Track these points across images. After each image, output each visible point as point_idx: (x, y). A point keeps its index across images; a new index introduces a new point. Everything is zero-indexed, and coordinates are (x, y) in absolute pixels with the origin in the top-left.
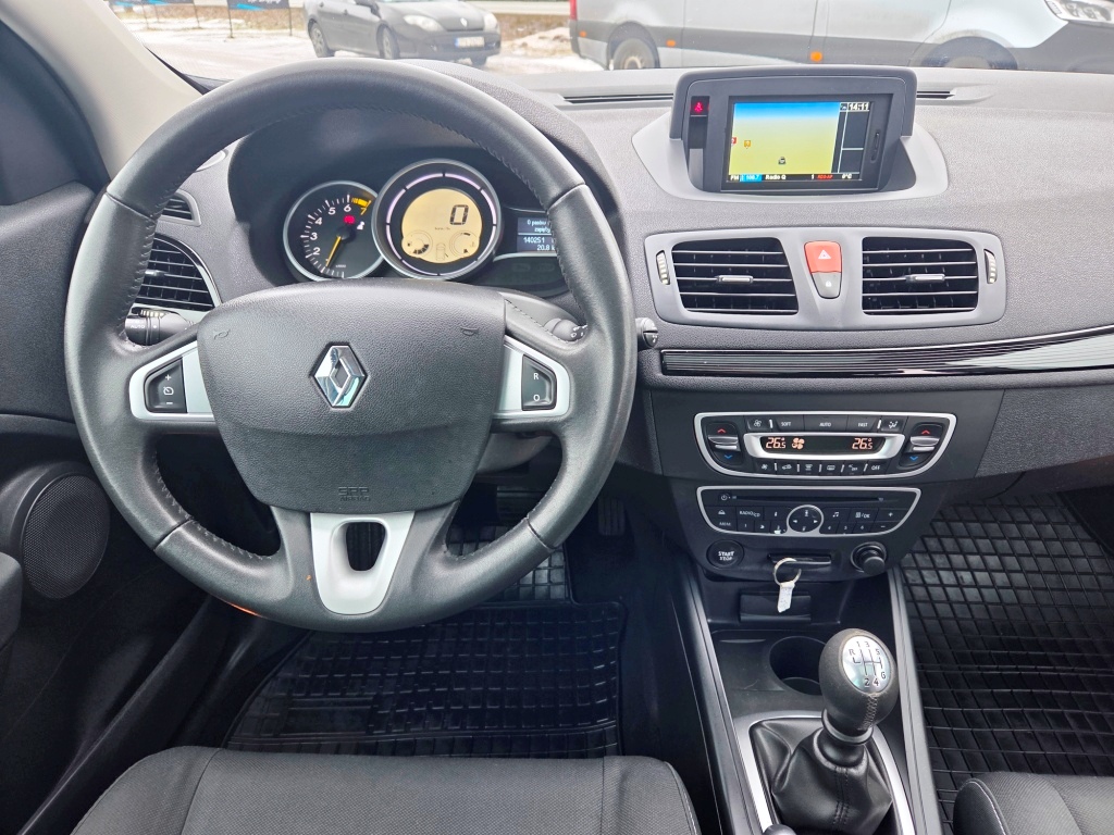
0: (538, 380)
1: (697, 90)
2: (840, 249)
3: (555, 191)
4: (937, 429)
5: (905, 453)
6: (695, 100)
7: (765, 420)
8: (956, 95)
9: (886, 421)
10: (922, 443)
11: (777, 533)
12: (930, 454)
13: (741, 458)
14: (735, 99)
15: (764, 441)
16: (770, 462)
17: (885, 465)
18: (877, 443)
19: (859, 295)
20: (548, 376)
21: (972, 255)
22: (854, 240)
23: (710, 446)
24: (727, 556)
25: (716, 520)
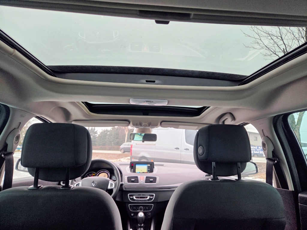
0: (111, 185)
1: (132, 163)
2: (143, 178)
3: (115, 169)
4: (153, 196)
5: (150, 198)
6: (132, 164)
7: (135, 195)
8: (164, 165)
9: (148, 195)
10: (151, 197)
11: (138, 211)
12: (153, 198)
13: (133, 199)
14: (136, 164)
15: (136, 197)
16: (136, 200)
17: (148, 200)
18: (147, 197)
19: (145, 181)
20: (112, 184)
21: (156, 178)
22: (145, 177)
23: (130, 198)
24: (132, 215)
25: (131, 209)
